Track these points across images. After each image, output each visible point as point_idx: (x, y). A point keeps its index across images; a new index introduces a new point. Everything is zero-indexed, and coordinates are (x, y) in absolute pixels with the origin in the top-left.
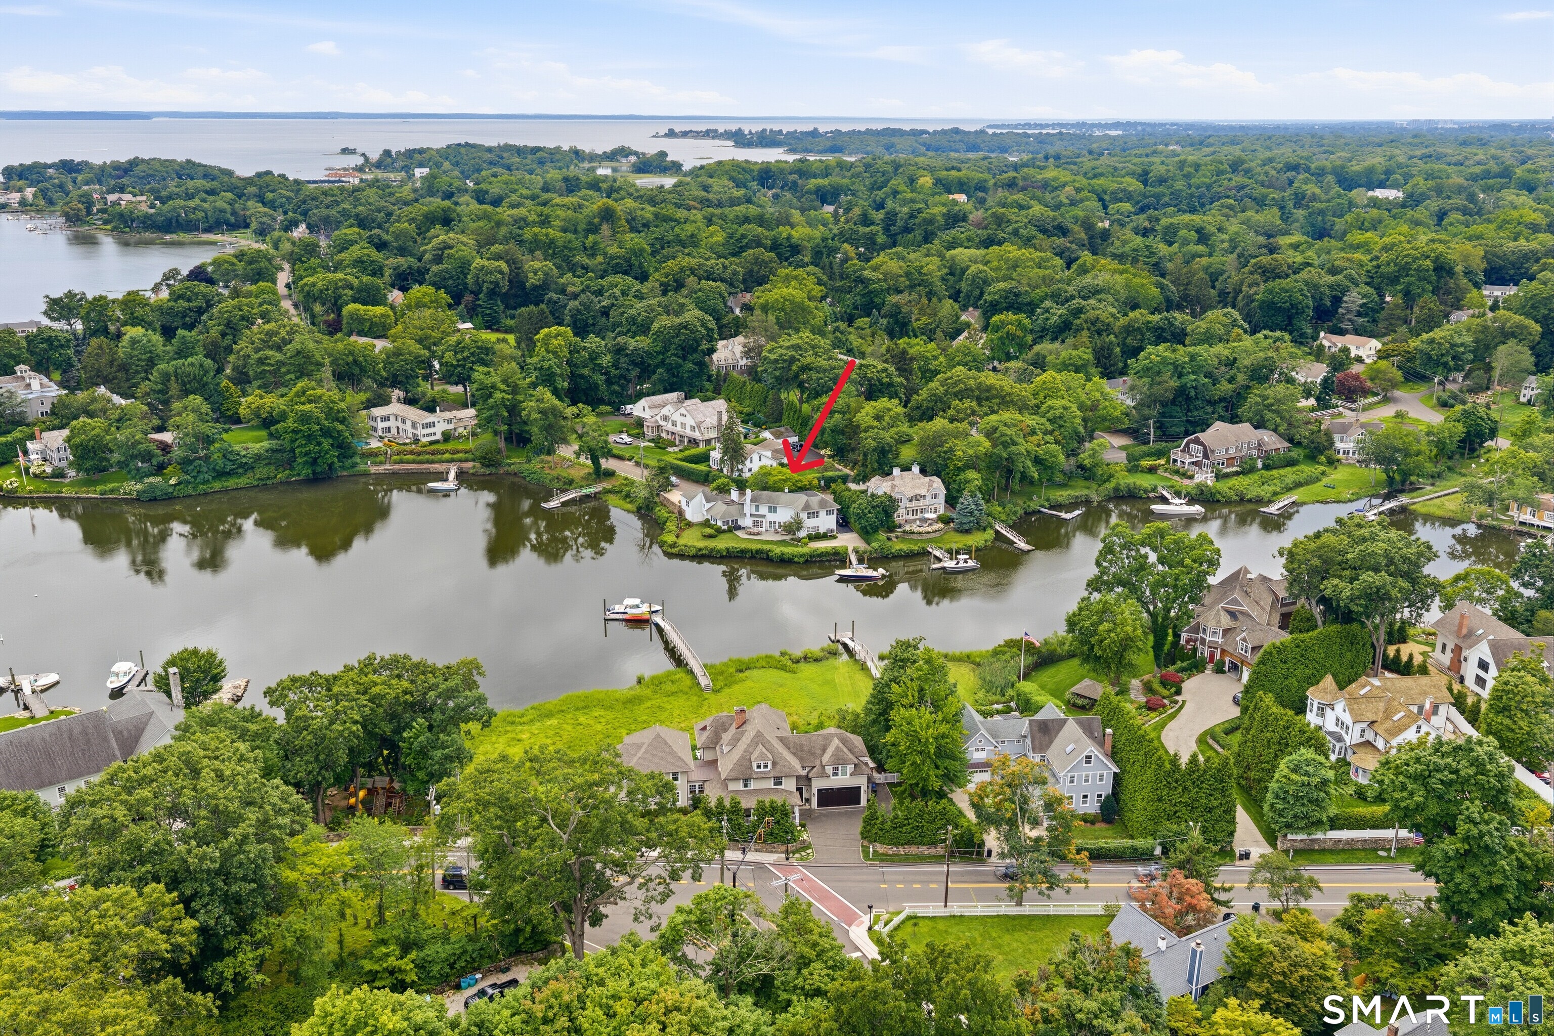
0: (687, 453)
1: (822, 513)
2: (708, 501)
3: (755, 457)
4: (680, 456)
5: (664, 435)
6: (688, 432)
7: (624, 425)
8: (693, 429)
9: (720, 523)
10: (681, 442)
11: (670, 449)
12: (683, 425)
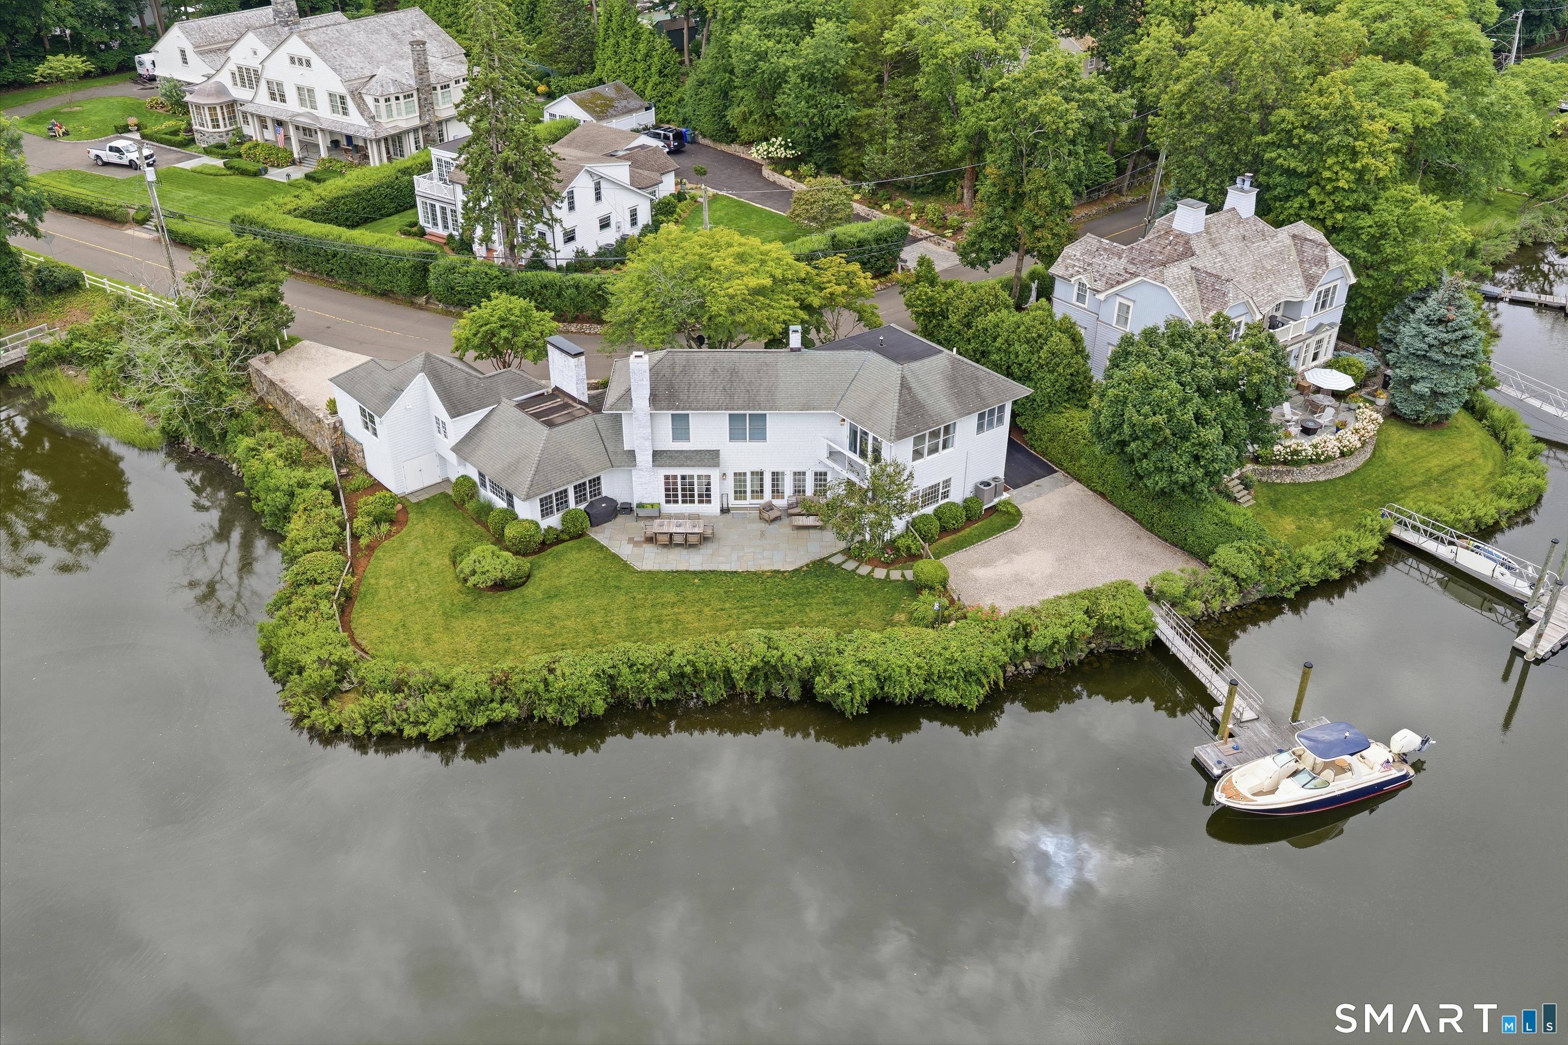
0: (333, 187)
1: (966, 427)
2: (456, 409)
3: (582, 186)
4: (308, 200)
5: (251, 130)
6: (325, 114)
7: (130, 110)
8: (339, 103)
9: (527, 510)
10: (309, 147)
11: (276, 175)
12: (306, 94)
